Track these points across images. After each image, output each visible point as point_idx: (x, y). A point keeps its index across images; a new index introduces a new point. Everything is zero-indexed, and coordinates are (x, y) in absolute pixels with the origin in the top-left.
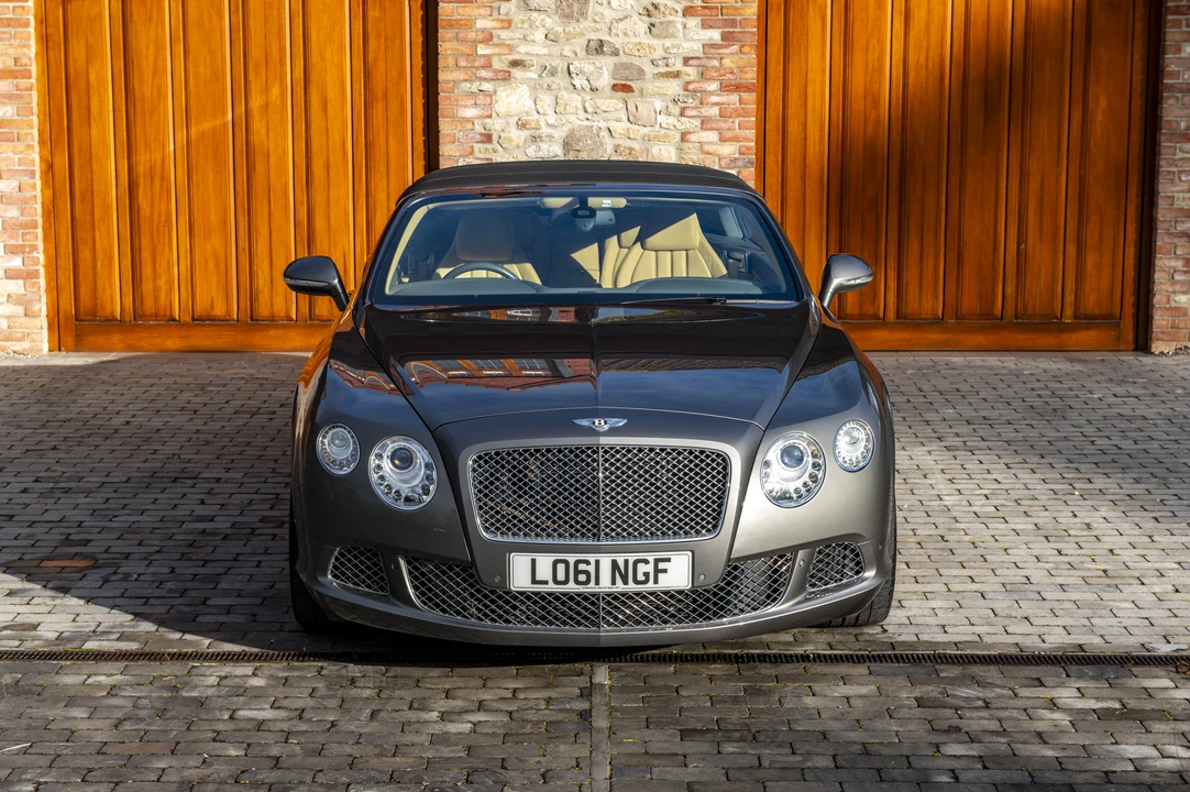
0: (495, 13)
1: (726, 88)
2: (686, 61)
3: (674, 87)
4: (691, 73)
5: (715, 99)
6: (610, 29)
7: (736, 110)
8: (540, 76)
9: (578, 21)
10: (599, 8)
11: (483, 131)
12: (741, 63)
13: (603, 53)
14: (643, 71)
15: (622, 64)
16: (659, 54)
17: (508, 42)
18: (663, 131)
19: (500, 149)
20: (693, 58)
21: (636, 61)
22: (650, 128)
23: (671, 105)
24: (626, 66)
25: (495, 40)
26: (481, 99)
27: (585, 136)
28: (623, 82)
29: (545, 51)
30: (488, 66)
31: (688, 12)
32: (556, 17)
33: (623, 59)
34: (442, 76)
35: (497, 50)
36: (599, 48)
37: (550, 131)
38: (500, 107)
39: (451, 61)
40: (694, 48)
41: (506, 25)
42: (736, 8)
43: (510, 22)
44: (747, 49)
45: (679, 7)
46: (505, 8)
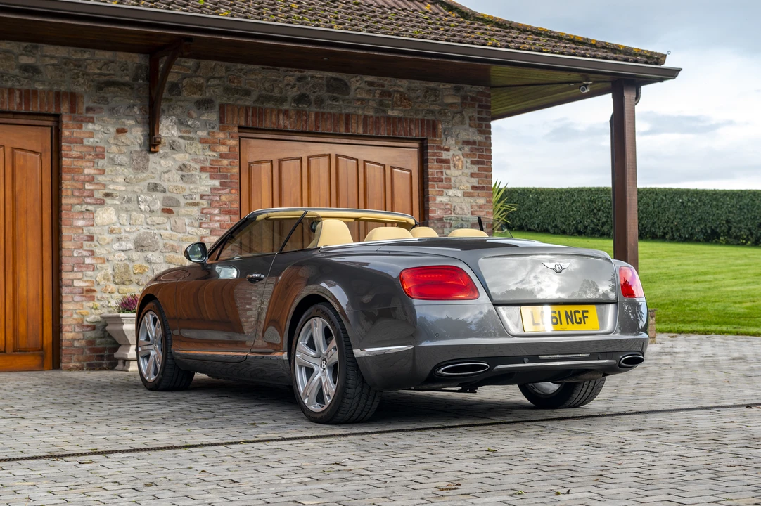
0: (96, 165)
1: (223, 212)
2: (202, 196)
3: (195, 211)
4: (205, 203)
5: (217, 218)
6: (160, 177)
7: (227, 224)
8: (122, 203)
9: (143, 172)
10: (153, 165)
11: (88, 234)
12: (231, 199)
13: (157, 191)
14: (179, 201)
15: (168, 197)
16: (187, 192)
17: (103, 183)
18: (190, 236)
19: (98, 245)
20: (205, 195)
21: (175, 196)
22: (183, 234)
23: (193, 221)
24: (170, 199)
25: (96, 181)
26: (86, 216)
27: (147, 238)
28: (168, 208)
29: (124, 188)
30: (91, 196)
31: (203, 169)
32: (130, 170)
33: (168, 194)
34: (64, 201)
35: (96, 187)
36: (154, 188)
37: (127, 235)
38: (98, 220)
39: (69, 192)
40: (207, 190)
41: (101, 172)
42: (227, 169)
43: (104, 171)
44: (233, 191)
45: (198, 166)
46: (101, 162)
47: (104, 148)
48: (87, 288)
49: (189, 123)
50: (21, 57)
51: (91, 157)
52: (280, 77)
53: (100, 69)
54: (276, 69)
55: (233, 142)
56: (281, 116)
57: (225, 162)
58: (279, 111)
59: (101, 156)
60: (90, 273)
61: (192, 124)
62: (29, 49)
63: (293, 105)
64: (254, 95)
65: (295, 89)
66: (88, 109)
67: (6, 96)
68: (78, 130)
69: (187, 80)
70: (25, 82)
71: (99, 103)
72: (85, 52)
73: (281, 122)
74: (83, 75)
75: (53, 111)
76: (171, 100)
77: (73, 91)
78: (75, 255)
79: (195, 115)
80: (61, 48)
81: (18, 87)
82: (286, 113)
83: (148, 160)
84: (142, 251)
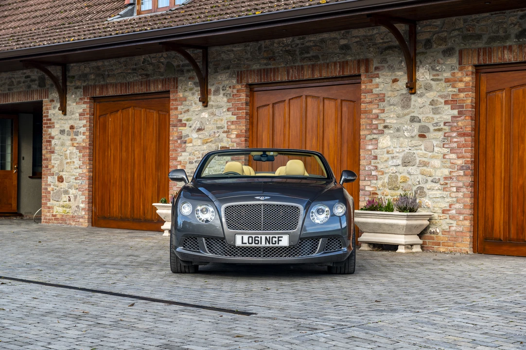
0: (379, 107)
1: (461, 135)
2: (445, 123)
3: (440, 135)
4: (447, 128)
5: (455, 140)
6: (418, 111)
7: (463, 144)
8: (394, 132)
9: (407, 108)
10: (414, 103)
11: (375, 155)
12: (465, 124)
13: (415, 122)
14: (429, 128)
16: (436, 121)
17: (384, 118)
18: (436, 154)
19: (380, 162)
20: (447, 122)
21: (427, 124)
22: (431, 153)
23: (439, 143)
24: (423, 127)
25: (379, 118)
26: (373, 142)
27: (409, 156)
28: (422, 134)
29: (395, 121)
30: (377, 128)
31: (446, 103)
32: (400, 108)
33: (423, 124)
34: (362, 133)
35: (379, 122)
36: (413, 120)
37: (397, 154)
38: (380, 145)
39: (364, 127)
40: (449, 118)
41: (383, 111)
42: (463, 100)
43: (384, 110)
44: (467, 118)
45: (443, 101)
46: (382, 104)
47: (384, 94)
48: (373, 192)
49: (437, 68)
50: (340, 40)
51: (377, 101)
52: (505, 19)
53: (383, 39)
54: (502, 13)
55: (468, 79)
56: (506, 52)
57: (462, 95)
58: (504, 47)
59: (382, 100)
60: (375, 181)
61: (439, 69)
62: (345, 35)
63: (515, 40)
64: (485, 38)
65: (517, 27)
66: (377, 68)
67: (333, 67)
68: (370, 84)
69: (436, 35)
70: (341, 56)
71: (381, 63)
72: (374, 29)
73: (506, 56)
74: (373, 45)
75: (356, 73)
76: (426, 53)
77: (368, 57)
78: (367, 169)
79: (441, 61)
80: (361, 30)
81: (339, 61)
82: (510, 48)
83: (410, 100)
84: (406, 166)
